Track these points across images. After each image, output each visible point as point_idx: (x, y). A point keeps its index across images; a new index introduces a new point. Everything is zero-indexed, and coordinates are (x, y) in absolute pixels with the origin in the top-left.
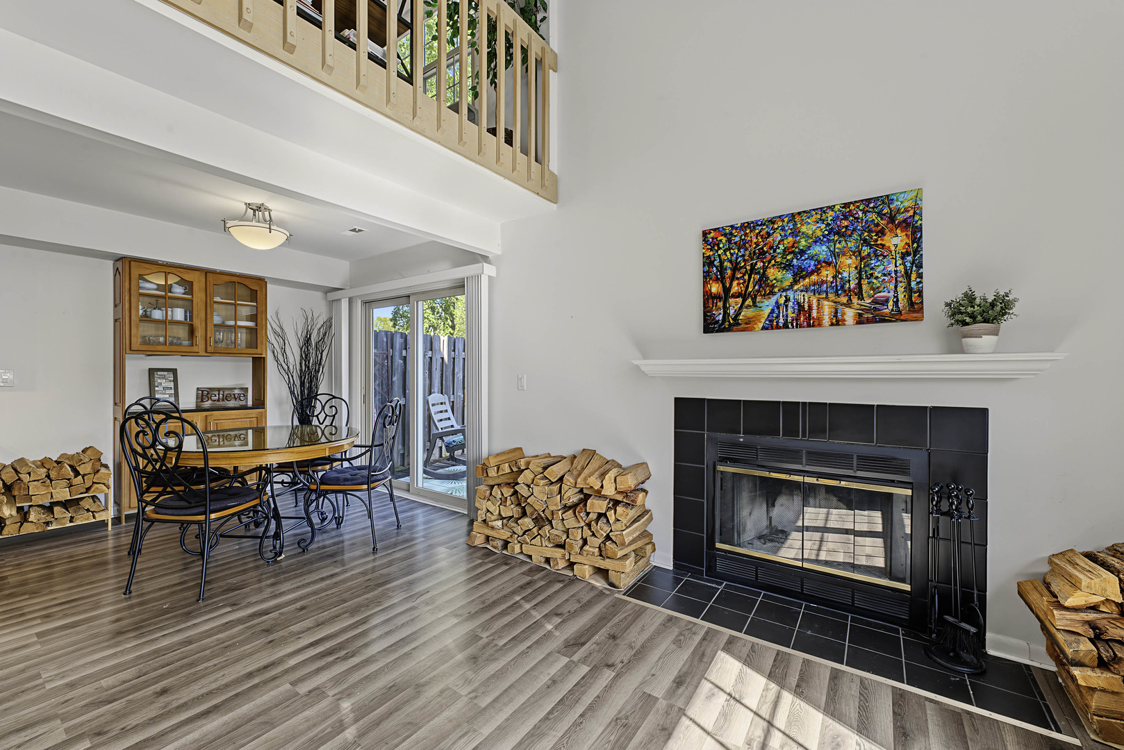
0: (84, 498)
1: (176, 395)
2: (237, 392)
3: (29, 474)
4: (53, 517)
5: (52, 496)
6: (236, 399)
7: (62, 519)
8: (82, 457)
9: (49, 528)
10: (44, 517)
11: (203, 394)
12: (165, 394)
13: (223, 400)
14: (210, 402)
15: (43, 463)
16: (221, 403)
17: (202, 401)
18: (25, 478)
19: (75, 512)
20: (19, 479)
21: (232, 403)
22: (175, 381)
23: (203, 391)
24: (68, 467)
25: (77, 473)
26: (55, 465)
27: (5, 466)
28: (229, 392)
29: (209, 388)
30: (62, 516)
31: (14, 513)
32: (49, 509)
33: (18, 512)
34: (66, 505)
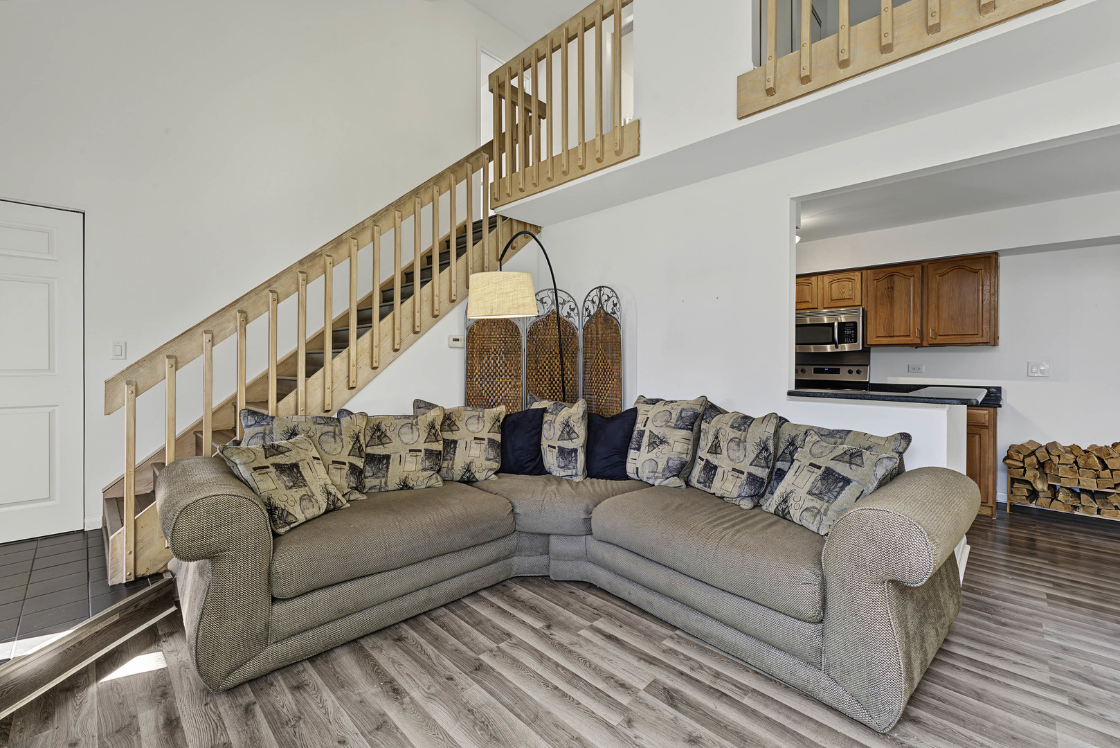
0: (1113, 493)
3: (1059, 456)
4: (1080, 503)
5: (1079, 482)
7: (1088, 509)
8: (1111, 451)
9: (1076, 513)
10: (1072, 501)
15: (1073, 449)
18: (1056, 460)
19: (1103, 505)
20: (1050, 460)
24: (1096, 459)
25: (1105, 467)
26: (1083, 453)
27: (1041, 446)
30: (1088, 505)
31: (1046, 488)
32: (1076, 494)
33: (1049, 488)
34: (1093, 495)
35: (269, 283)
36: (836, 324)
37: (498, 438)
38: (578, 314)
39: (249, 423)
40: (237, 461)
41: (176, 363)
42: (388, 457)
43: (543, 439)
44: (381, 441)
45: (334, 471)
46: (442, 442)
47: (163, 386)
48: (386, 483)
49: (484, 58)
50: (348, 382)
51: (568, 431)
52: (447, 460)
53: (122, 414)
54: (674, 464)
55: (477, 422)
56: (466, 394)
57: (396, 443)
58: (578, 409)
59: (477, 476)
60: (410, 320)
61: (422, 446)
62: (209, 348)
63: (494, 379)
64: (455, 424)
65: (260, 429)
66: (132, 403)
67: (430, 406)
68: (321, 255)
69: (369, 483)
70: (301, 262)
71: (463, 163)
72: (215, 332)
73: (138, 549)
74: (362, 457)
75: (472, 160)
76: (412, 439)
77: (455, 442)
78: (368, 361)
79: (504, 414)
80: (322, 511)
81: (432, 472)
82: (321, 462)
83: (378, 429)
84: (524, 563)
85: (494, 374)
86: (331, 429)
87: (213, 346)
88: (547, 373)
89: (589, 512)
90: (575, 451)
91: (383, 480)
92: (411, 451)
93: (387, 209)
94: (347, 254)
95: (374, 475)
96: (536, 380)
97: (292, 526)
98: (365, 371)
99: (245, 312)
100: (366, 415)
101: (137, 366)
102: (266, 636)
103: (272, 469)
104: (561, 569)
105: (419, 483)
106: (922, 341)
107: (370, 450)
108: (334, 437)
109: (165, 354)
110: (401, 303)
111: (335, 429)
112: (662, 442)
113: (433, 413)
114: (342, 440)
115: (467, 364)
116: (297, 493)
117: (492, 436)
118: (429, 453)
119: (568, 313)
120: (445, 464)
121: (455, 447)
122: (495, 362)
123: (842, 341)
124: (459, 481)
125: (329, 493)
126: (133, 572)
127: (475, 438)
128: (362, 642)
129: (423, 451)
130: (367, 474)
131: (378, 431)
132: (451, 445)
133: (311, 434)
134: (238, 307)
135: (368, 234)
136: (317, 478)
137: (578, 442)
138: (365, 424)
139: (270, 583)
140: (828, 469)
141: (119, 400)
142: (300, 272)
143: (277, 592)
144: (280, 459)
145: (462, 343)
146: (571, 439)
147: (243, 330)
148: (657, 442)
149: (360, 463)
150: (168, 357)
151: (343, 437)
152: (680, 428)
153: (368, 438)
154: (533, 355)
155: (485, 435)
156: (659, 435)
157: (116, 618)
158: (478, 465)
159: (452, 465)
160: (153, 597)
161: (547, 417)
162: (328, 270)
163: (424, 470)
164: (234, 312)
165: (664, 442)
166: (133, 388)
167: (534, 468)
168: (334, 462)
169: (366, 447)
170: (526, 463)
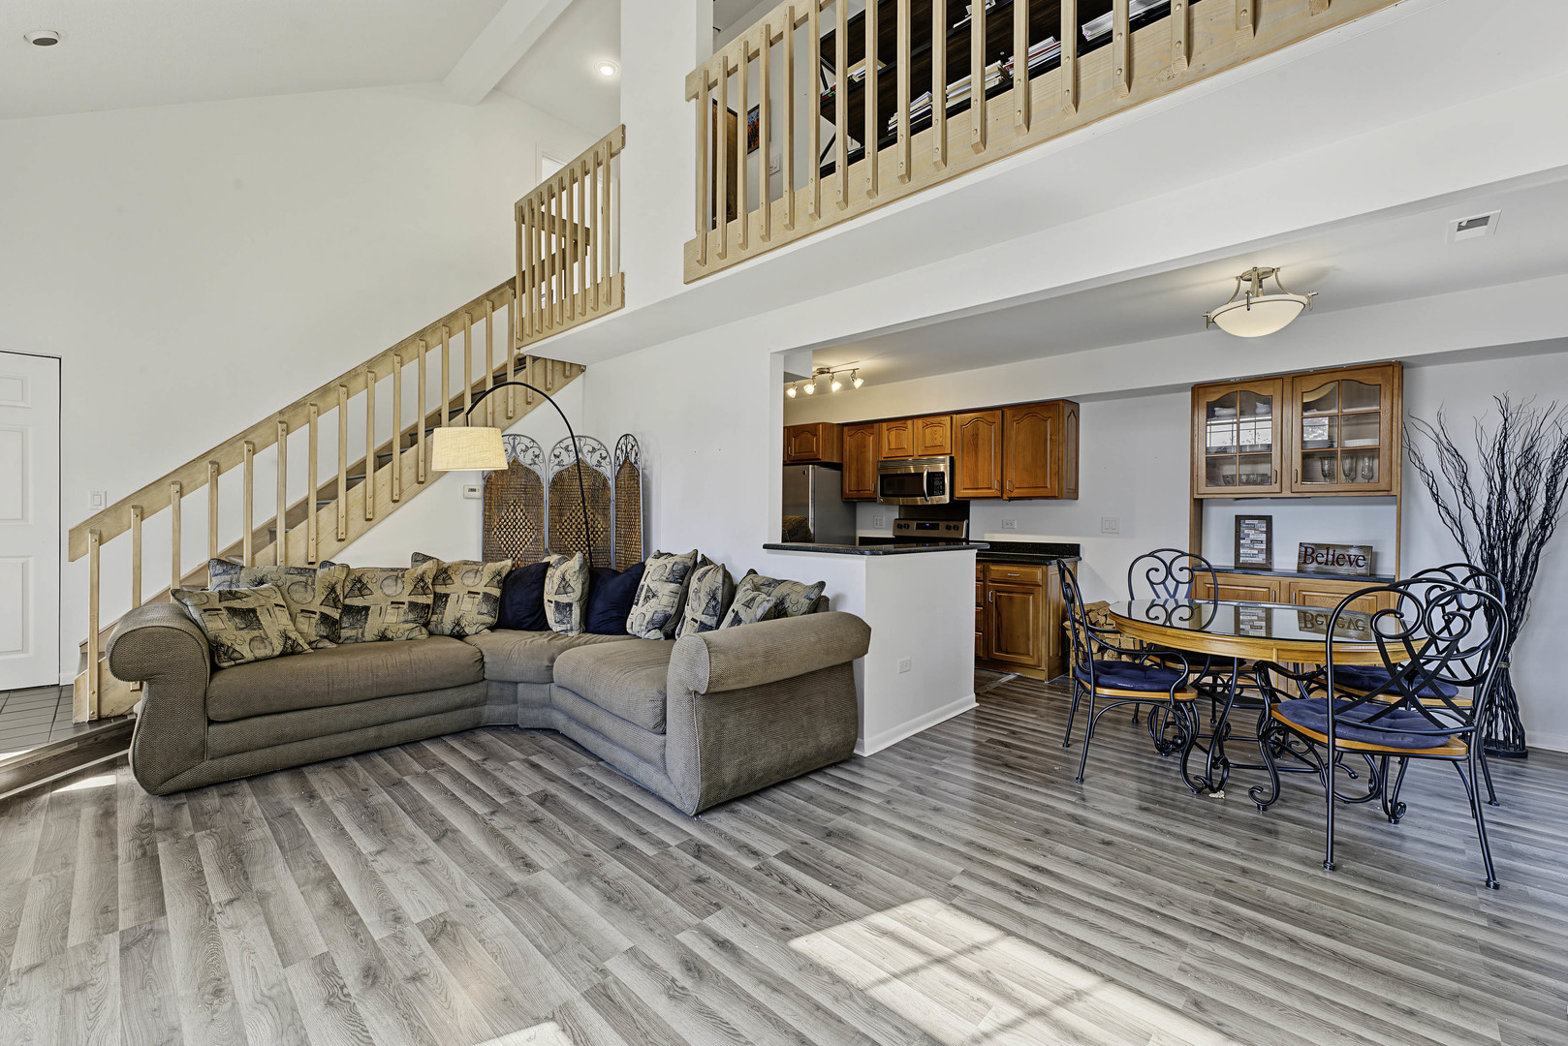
1: (1269, 551)
2: (1353, 552)
6: (1351, 564)
11: (1308, 553)
12: (1253, 549)
13: (1333, 564)
14: (1315, 564)
16: (1330, 568)
17: (1305, 562)
21: (1345, 570)
22: (1269, 532)
23: (1306, 548)
28: (1342, 552)
29: (1315, 545)
35: (245, 434)
36: (925, 474)
37: (496, 592)
38: (611, 463)
39: (217, 572)
40: (188, 603)
41: (142, 513)
42: (367, 609)
43: (545, 594)
44: (361, 593)
45: (302, 619)
46: (432, 596)
47: (128, 536)
48: (363, 634)
49: (545, 163)
50: (337, 534)
51: (564, 586)
52: (436, 614)
53: (86, 561)
54: (659, 616)
55: (473, 576)
56: (484, 548)
57: (378, 594)
58: (576, 561)
59: (467, 630)
60: (414, 470)
61: (406, 599)
62: (177, 499)
63: (514, 533)
64: (450, 578)
65: (227, 578)
66: (96, 551)
67: (426, 558)
68: (305, 404)
69: (345, 633)
70: (281, 412)
71: (482, 301)
72: (184, 483)
73: (102, 690)
74: (338, 608)
75: (492, 297)
76: (395, 591)
77: (447, 596)
78: (361, 512)
79: (508, 569)
80: (277, 653)
81: (415, 625)
82: (286, 609)
83: (359, 580)
84: (492, 711)
85: (514, 527)
86: (303, 579)
87: (181, 496)
88: (574, 527)
89: (552, 660)
90: (570, 605)
91: (360, 631)
92: (392, 603)
93: (384, 354)
94: (336, 402)
95: (352, 626)
96: (561, 534)
97: (237, 662)
98: (357, 521)
99: (218, 464)
100: (348, 567)
101: (101, 516)
102: (202, 751)
103: (225, 612)
104: (528, 716)
105: (399, 634)
106: (1002, 494)
107: (348, 602)
108: (306, 587)
109: (131, 505)
110: (401, 453)
111: (307, 580)
112: (654, 596)
113: (428, 565)
114: (314, 590)
115: (484, 515)
116: (247, 635)
117: (488, 590)
118: (413, 606)
119: (598, 461)
120: (434, 618)
121: (446, 601)
122: (515, 514)
123: (931, 493)
124: (450, 636)
125: (287, 638)
126: (96, 711)
127: (469, 592)
128: (304, 769)
129: (407, 603)
130: (343, 625)
131: (359, 583)
132: (441, 599)
133: (280, 583)
134: (211, 458)
135: (361, 379)
136: (276, 624)
137: (574, 596)
138: (344, 575)
139: (205, 706)
141: (83, 548)
142: (280, 422)
143: (212, 714)
144: (236, 604)
145: (479, 494)
146: (566, 593)
147: (214, 481)
148: (651, 596)
149: (336, 614)
150: (133, 507)
151: (316, 587)
152: (671, 582)
153: (347, 590)
154: (558, 509)
155: (481, 589)
156: (654, 590)
157: (75, 746)
158: (469, 619)
159: (442, 620)
160: (114, 734)
161: (550, 571)
162: (312, 419)
163: (406, 622)
164: (206, 462)
165: (656, 596)
166: (97, 537)
167: (534, 623)
168: (302, 611)
169: (345, 598)
170: (524, 618)
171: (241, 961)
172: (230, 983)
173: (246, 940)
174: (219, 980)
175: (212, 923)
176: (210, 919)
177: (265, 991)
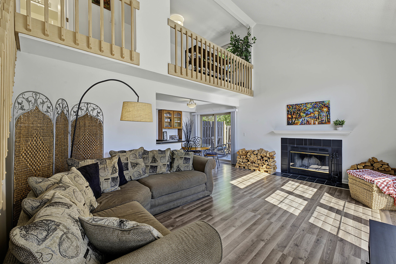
6: (176, 138)
12: (165, 137)
22: (167, 134)
29: (172, 136)
112: (137, 164)
140: (185, 158)
148: (135, 165)
156: (135, 162)
165: (138, 164)
171: (310, 242)
172: (315, 240)
173: (306, 245)
174: (316, 242)
175: (309, 256)
176: (308, 258)
177: (312, 234)
